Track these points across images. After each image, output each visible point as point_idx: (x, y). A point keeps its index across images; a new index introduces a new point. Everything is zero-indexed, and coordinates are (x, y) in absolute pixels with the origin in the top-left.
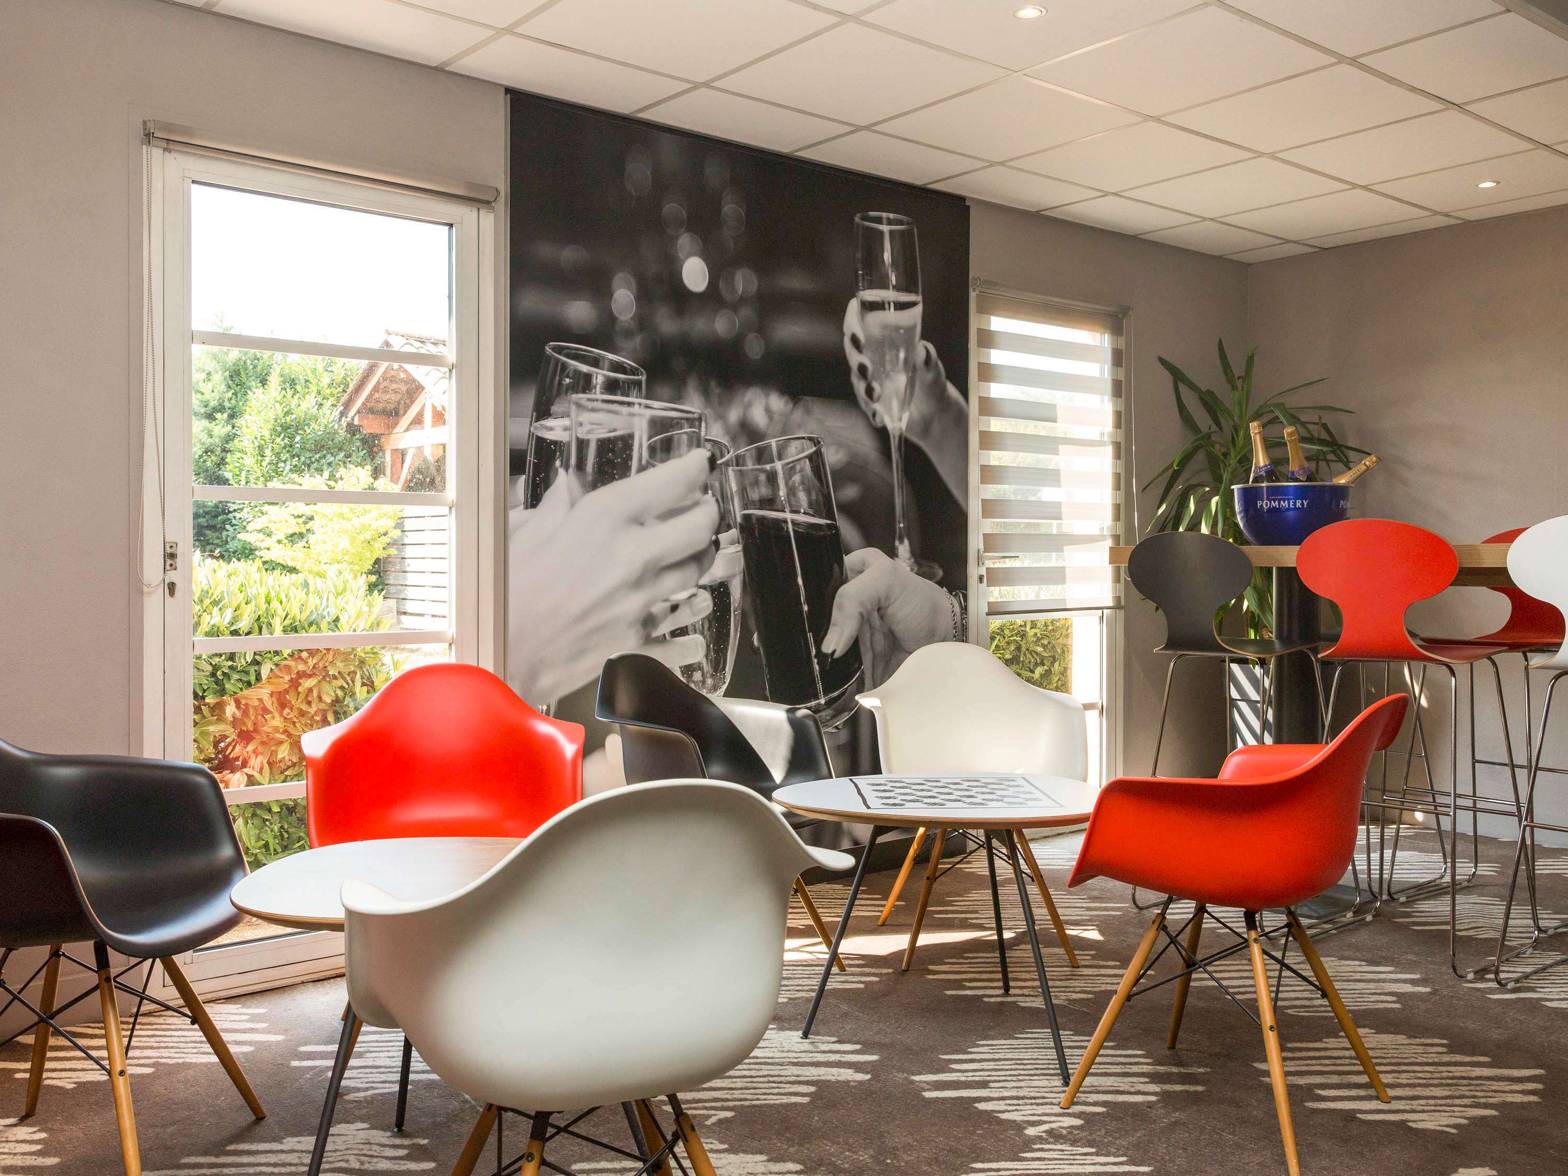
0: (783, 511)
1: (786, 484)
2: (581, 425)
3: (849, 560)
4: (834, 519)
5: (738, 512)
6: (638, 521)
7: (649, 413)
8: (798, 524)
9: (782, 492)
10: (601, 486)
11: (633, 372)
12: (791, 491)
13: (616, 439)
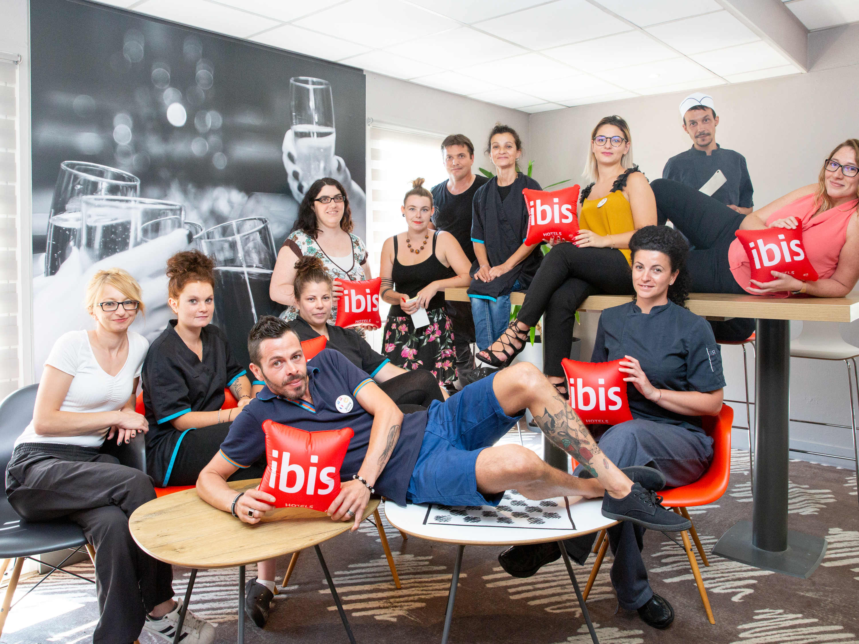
0: (241, 266)
1: (243, 249)
2: (90, 216)
7: (142, 207)
9: (241, 255)
12: (247, 253)
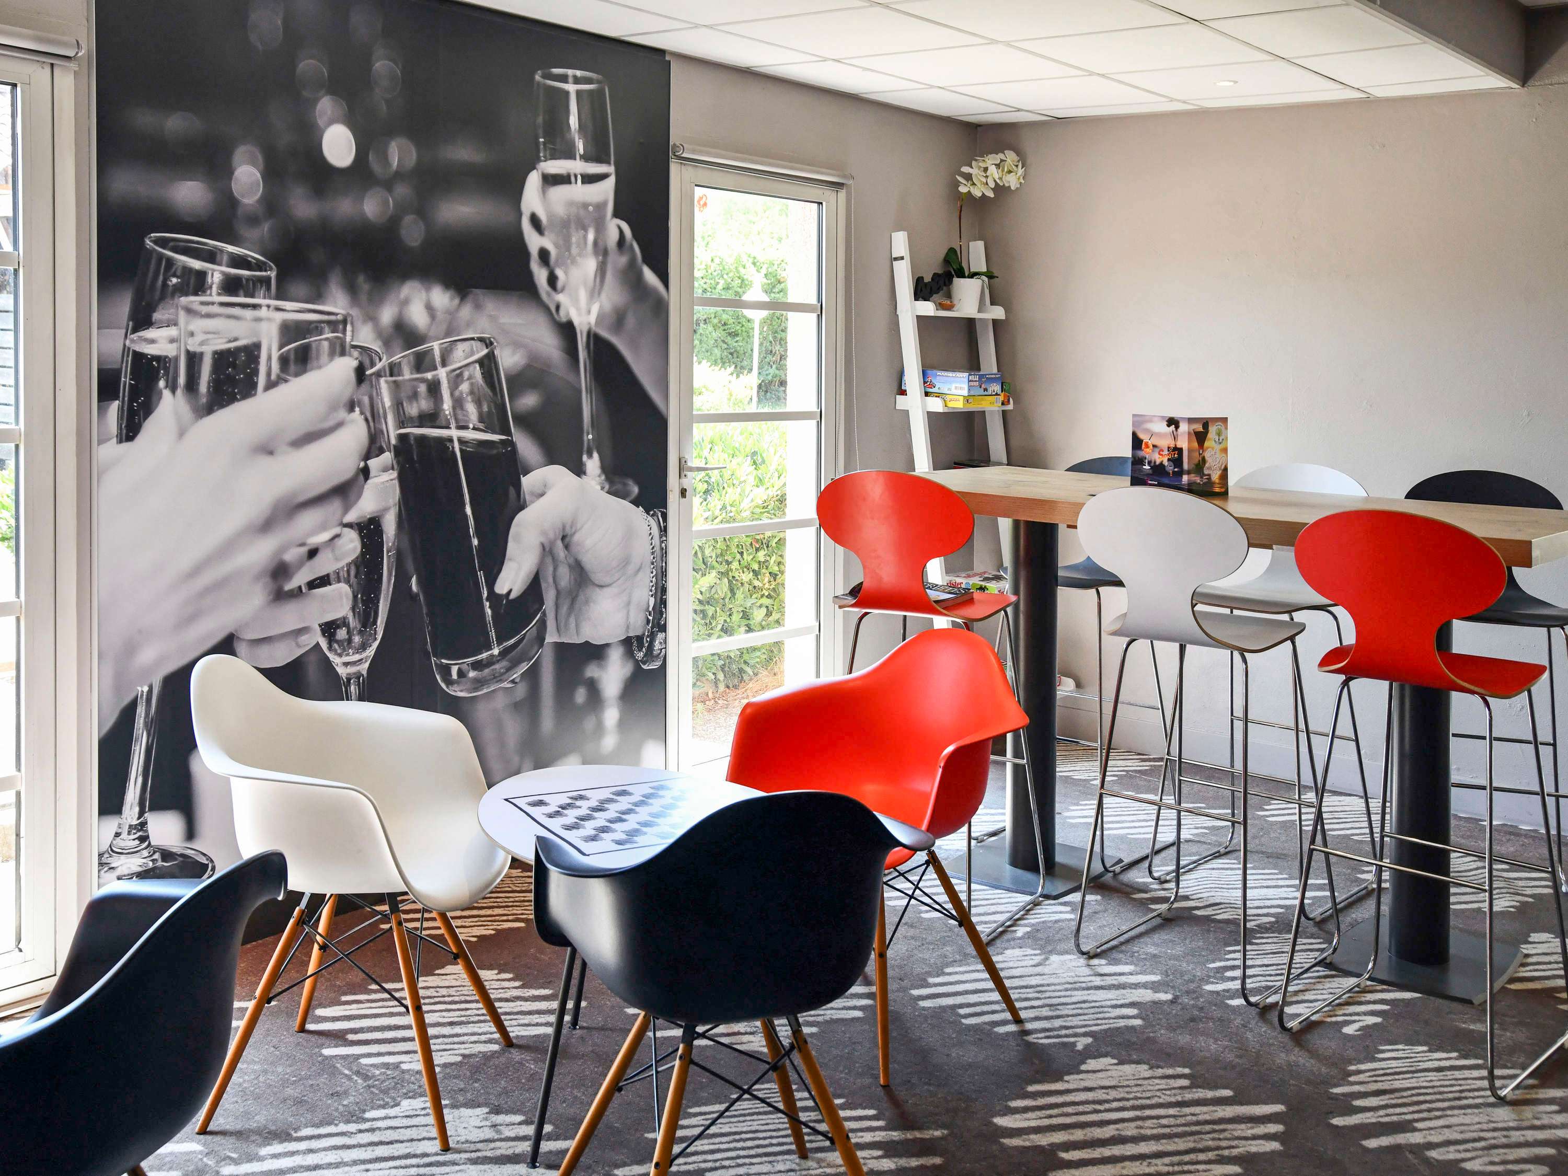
0: (448, 427)
1: (452, 395)
2: (192, 334)
3: (527, 482)
4: (509, 433)
5: (392, 433)
6: (267, 449)
7: (279, 317)
8: (467, 442)
9: (447, 406)
10: (218, 409)
11: (260, 266)
12: (458, 403)
13: (238, 350)
